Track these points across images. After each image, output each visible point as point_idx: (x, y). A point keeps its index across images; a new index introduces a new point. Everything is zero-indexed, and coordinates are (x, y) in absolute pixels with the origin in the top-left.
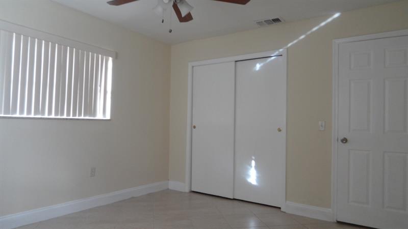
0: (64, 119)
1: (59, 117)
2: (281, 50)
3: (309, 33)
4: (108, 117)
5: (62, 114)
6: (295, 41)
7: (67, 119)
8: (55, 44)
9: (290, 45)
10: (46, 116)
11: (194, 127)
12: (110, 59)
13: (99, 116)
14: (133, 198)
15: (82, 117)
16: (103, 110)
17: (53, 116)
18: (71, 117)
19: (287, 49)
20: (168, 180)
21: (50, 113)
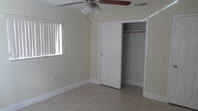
0: (41, 57)
1: (39, 56)
2: (145, 19)
3: (161, 10)
4: (61, 53)
5: (40, 55)
6: (153, 15)
7: (42, 57)
8: (34, 22)
9: (150, 16)
10: (33, 57)
11: (102, 55)
12: (60, 25)
13: (57, 53)
14: (75, 88)
15: (49, 55)
16: (59, 51)
17: (36, 57)
18: (44, 56)
19: (149, 18)
20: (90, 78)
21: (35, 55)
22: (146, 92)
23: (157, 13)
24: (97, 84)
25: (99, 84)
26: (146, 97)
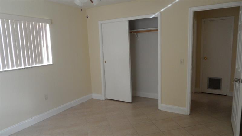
0: (22, 68)
1: (19, 68)
2: (156, 14)
3: (174, 2)
4: (51, 62)
5: (21, 65)
6: (165, 8)
7: (24, 68)
8: (8, 20)
9: (162, 10)
10: (11, 68)
11: (105, 62)
12: (48, 25)
13: (45, 63)
14: (72, 107)
15: (34, 65)
16: (47, 59)
17: (15, 68)
18: (27, 67)
19: (161, 13)
20: (92, 93)
21: (13, 66)
22: (162, 104)
23: (170, 5)
24: (102, 99)
25: (103, 99)
26: (162, 110)
